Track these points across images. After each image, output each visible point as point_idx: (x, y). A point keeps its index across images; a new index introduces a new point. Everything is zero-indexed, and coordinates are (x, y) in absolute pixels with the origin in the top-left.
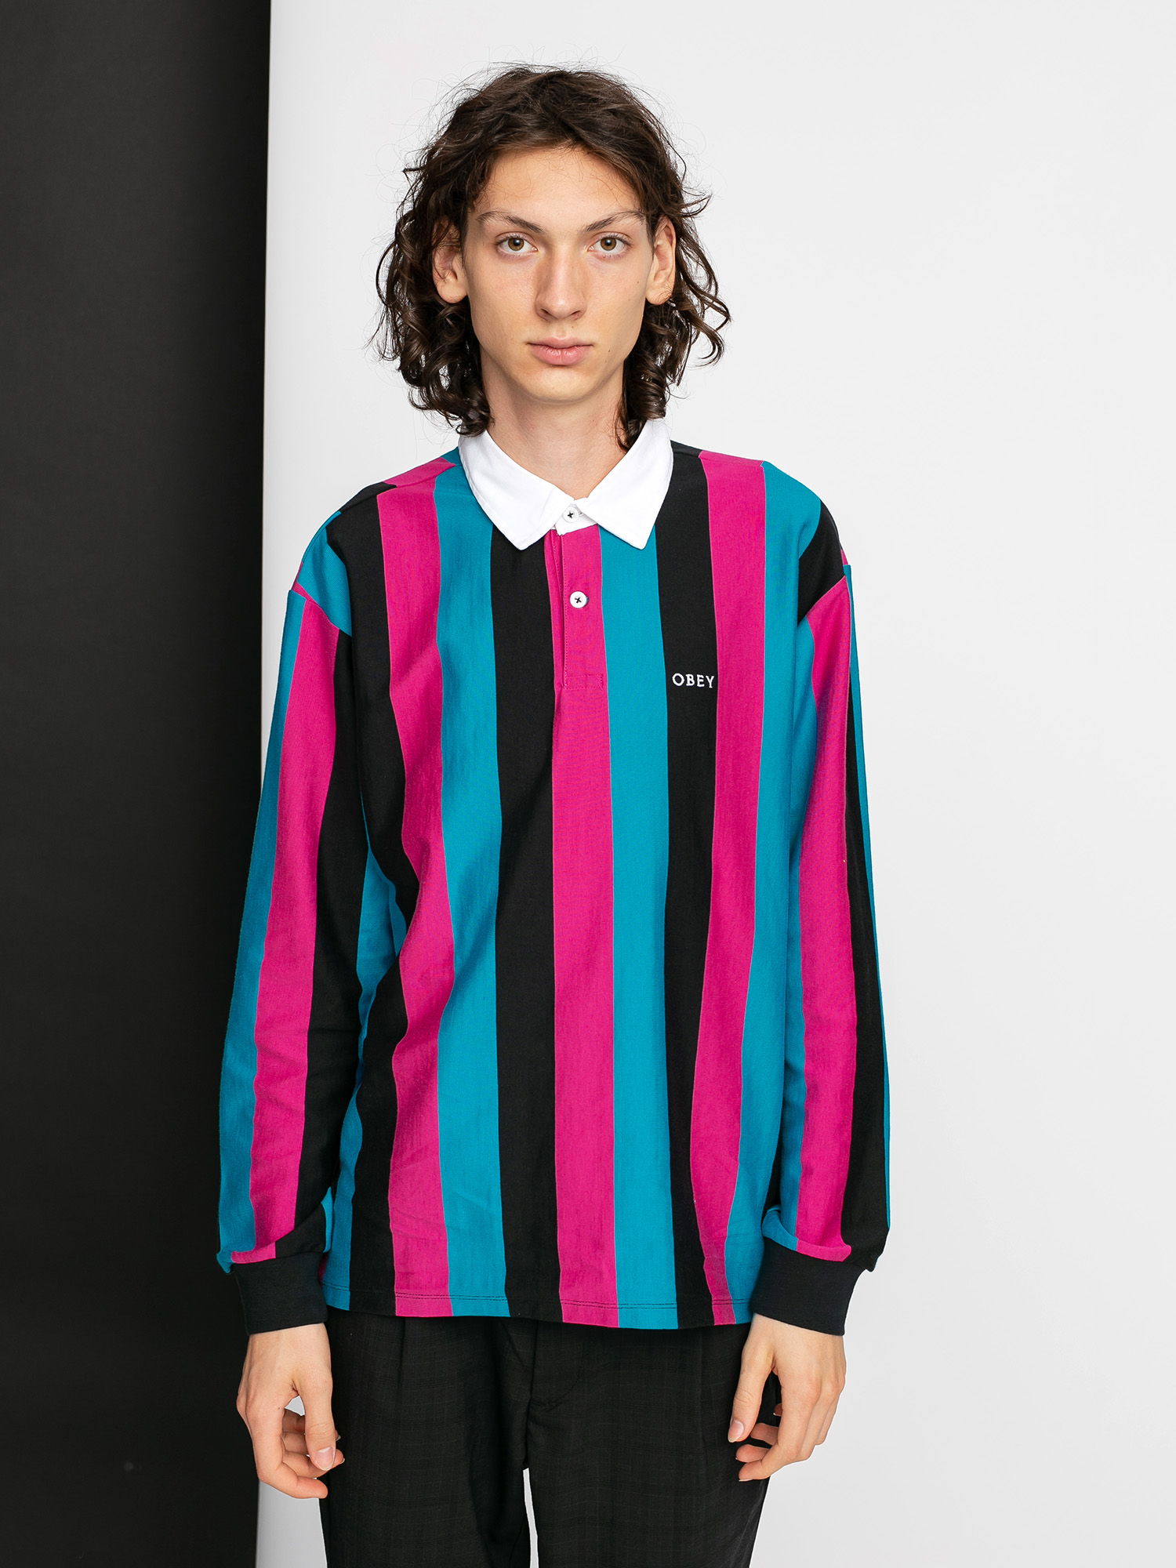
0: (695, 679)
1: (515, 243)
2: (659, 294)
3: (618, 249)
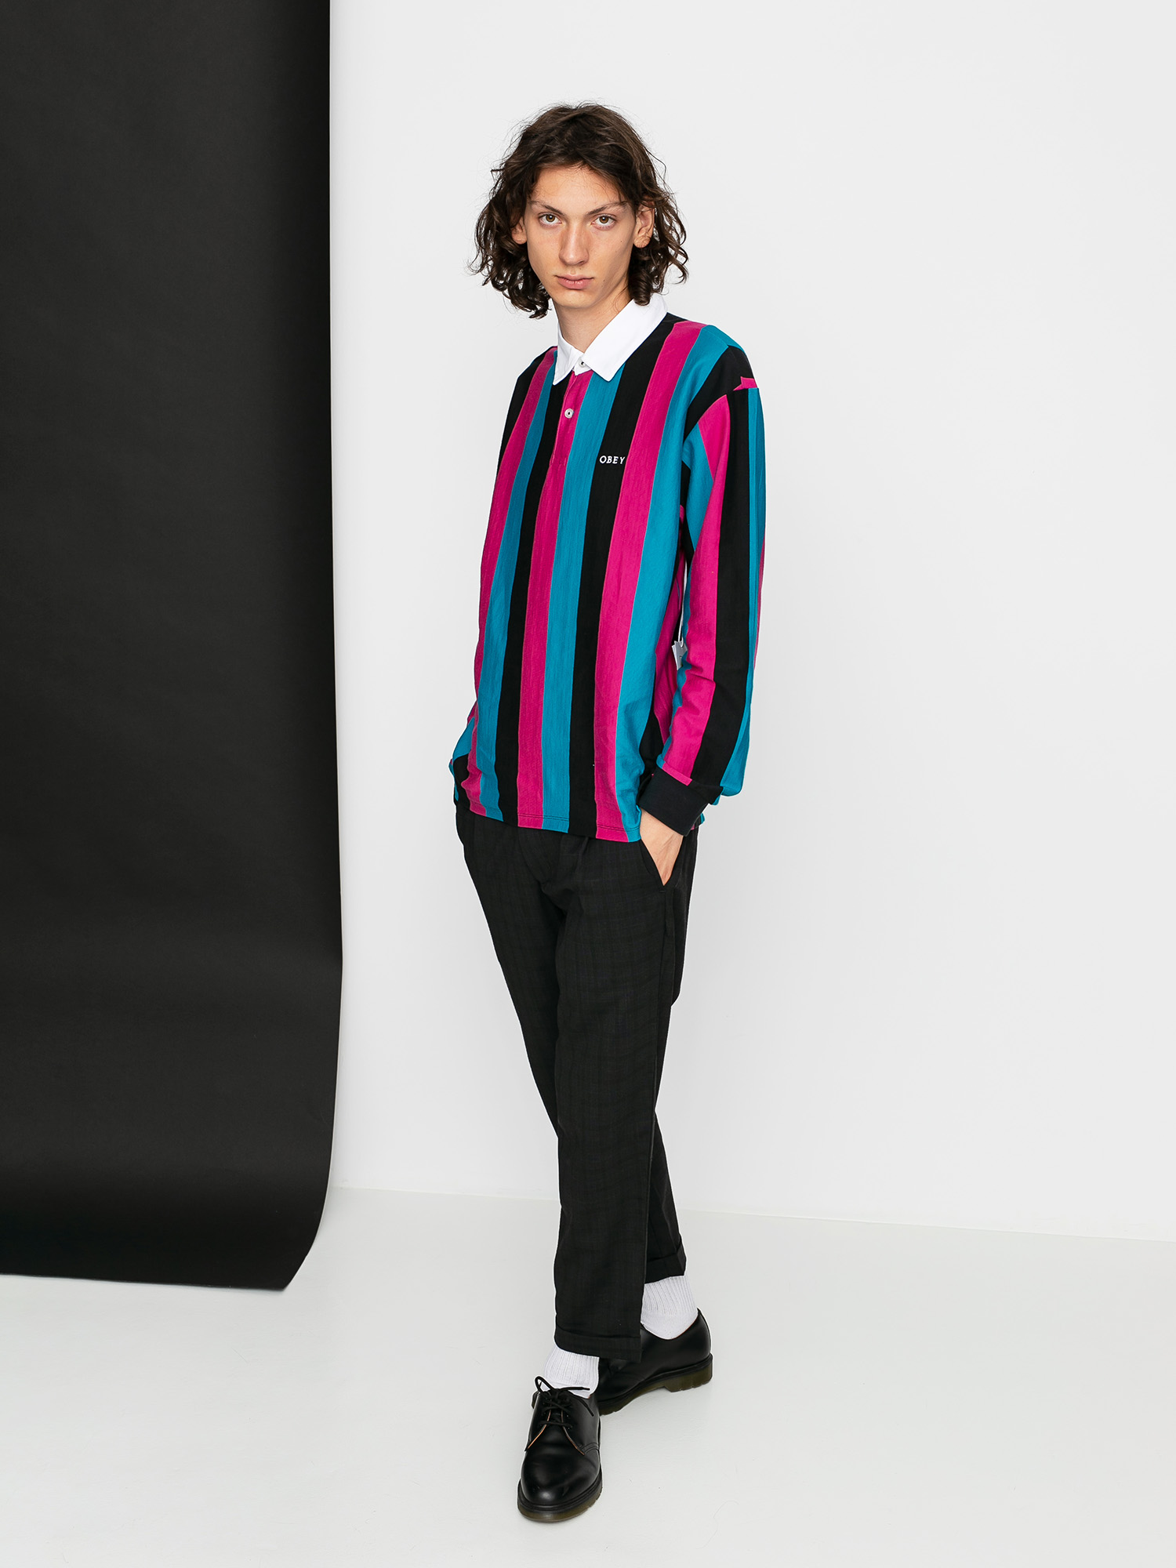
0: (613, 459)
1: (550, 218)
2: (641, 241)
3: (609, 223)
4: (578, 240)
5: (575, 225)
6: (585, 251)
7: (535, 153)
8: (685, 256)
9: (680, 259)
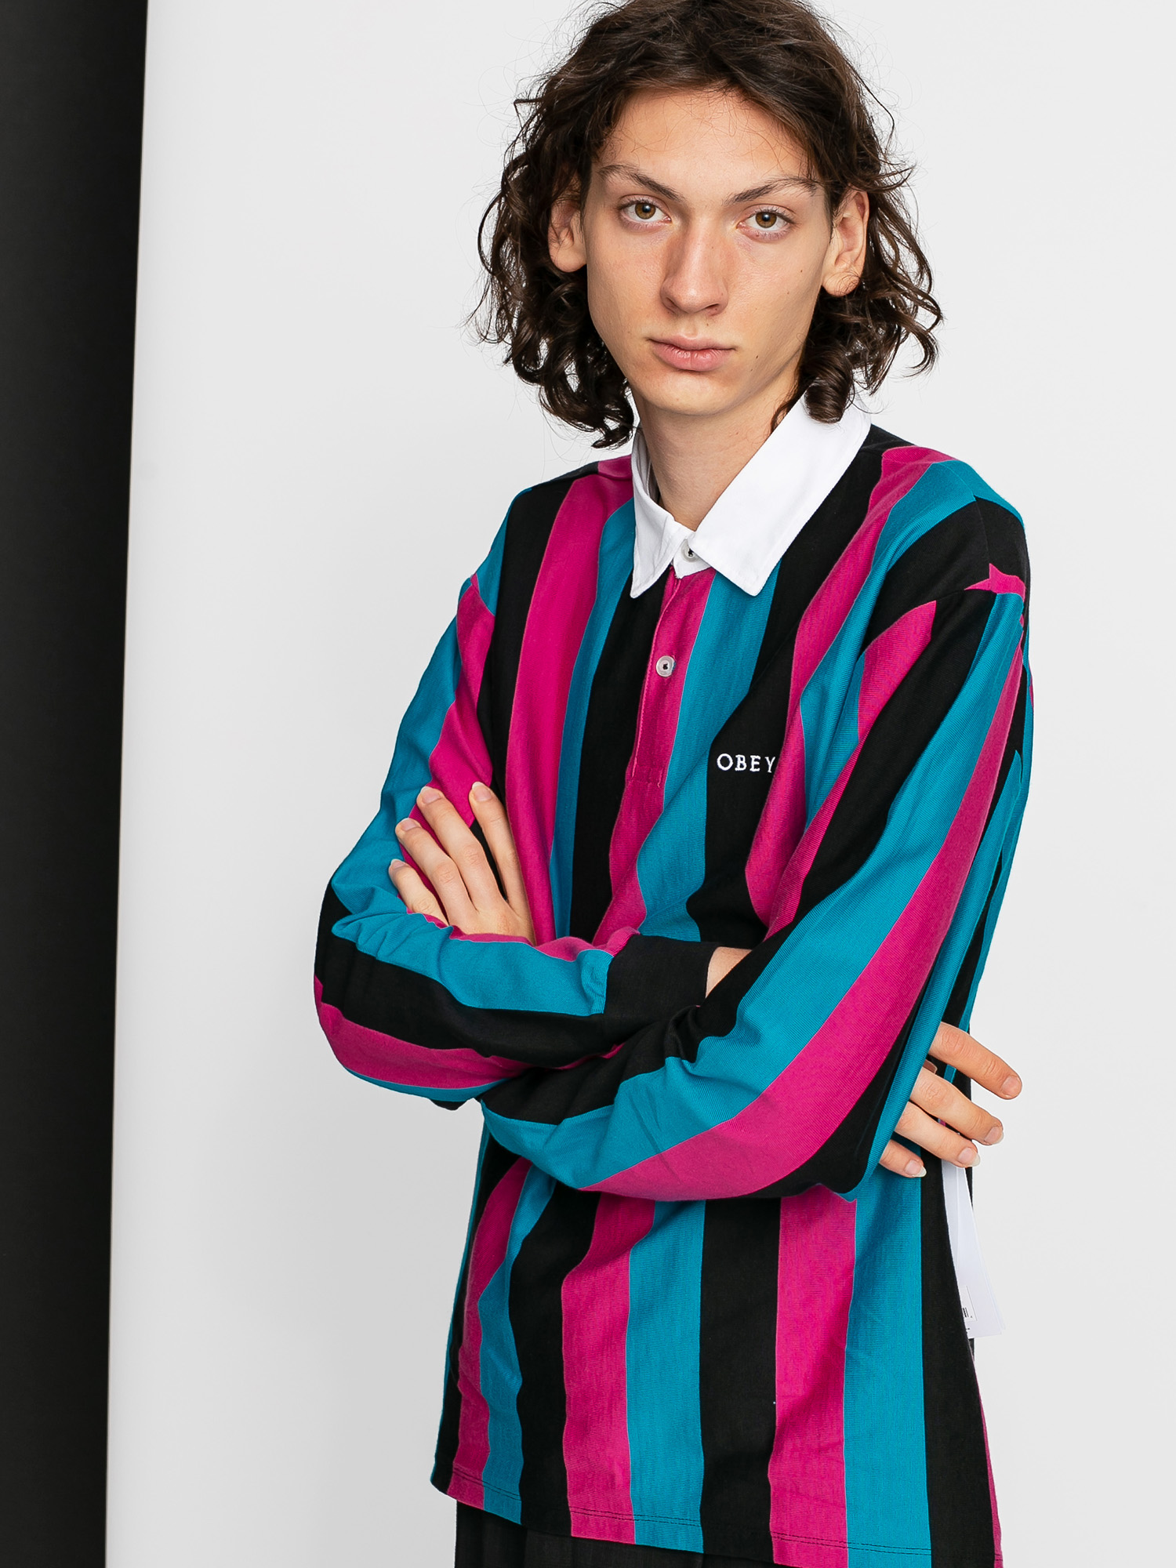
0: (748, 761)
1: (644, 210)
2: (842, 279)
3: (778, 227)
4: (707, 258)
5: (703, 224)
6: (721, 283)
7: (618, 61)
8: (936, 311)
9: (924, 318)
